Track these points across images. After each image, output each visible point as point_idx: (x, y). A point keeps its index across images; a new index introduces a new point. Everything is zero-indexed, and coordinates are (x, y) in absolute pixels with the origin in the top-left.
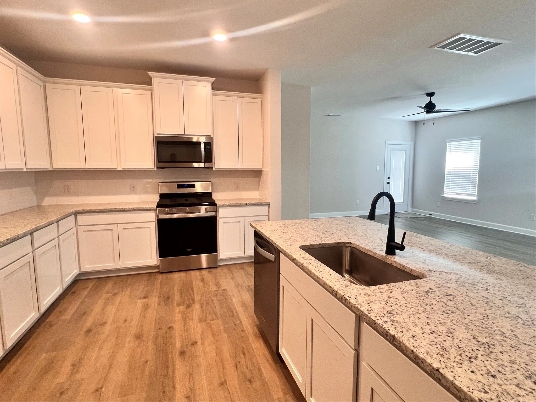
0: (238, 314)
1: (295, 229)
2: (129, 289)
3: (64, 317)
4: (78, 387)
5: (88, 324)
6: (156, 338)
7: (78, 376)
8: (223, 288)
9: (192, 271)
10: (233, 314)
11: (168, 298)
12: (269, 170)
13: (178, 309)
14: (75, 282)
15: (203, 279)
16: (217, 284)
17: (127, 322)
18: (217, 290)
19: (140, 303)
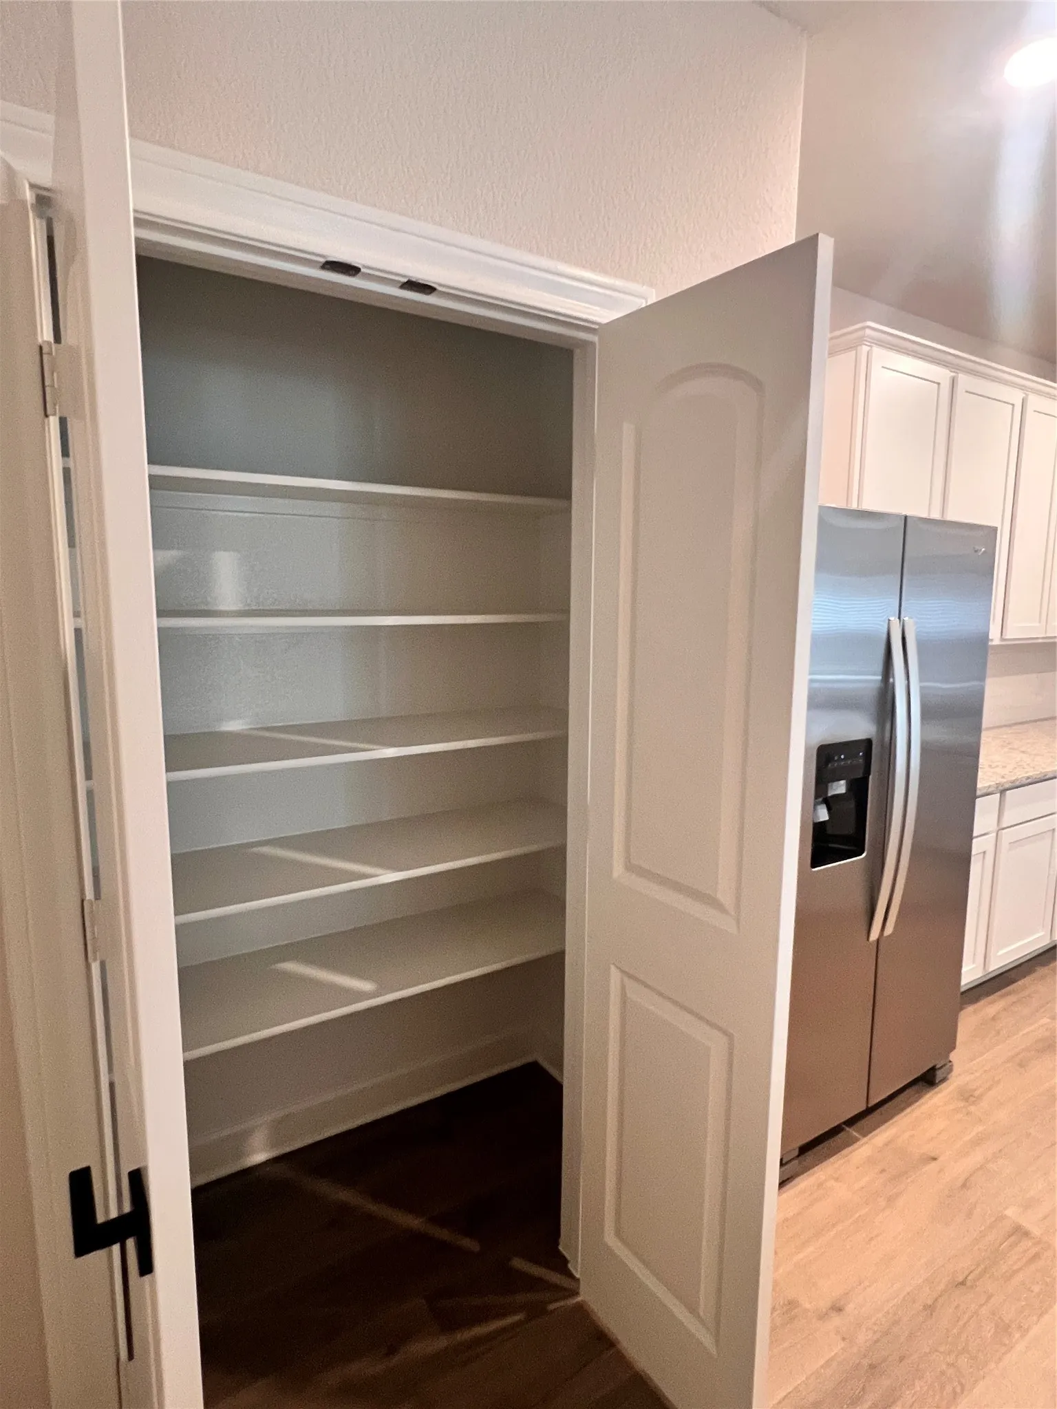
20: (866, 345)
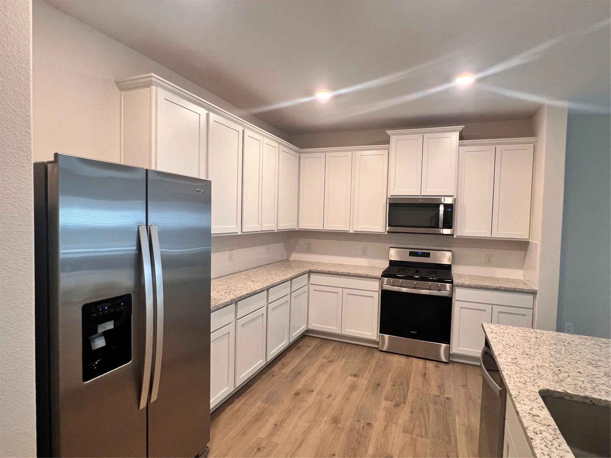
0: (456, 442)
1: (552, 352)
2: (344, 360)
3: (283, 371)
4: (272, 450)
5: (299, 386)
6: (351, 430)
7: (275, 439)
8: (447, 396)
9: (415, 359)
10: (450, 440)
11: (378, 385)
12: (538, 243)
13: (385, 404)
14: (304, 336)
15: (425, 374)
16: (441, 387)
17: (331, 398)
18: (438, 396)
19: (350, 380)
20: (154, 85)
